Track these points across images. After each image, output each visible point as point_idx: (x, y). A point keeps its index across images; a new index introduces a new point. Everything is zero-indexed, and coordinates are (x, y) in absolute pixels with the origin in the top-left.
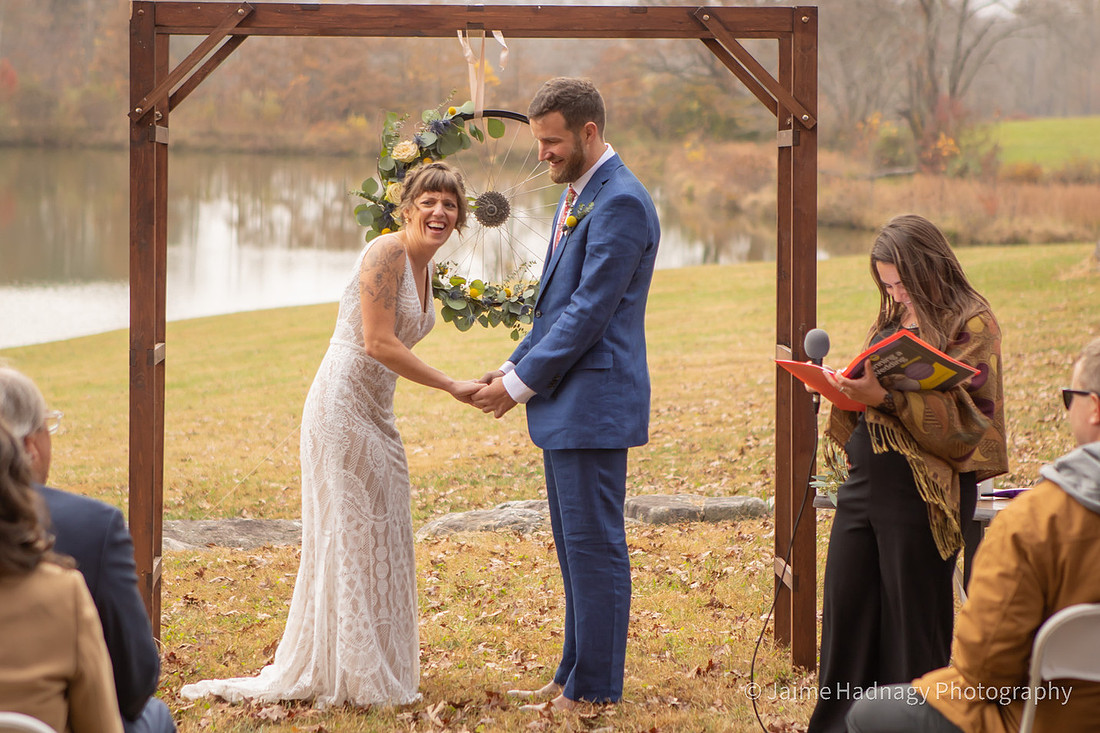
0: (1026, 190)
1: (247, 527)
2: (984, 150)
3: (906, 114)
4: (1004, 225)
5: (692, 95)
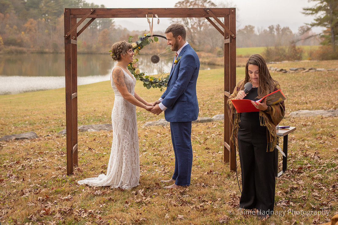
1: (108, 126)
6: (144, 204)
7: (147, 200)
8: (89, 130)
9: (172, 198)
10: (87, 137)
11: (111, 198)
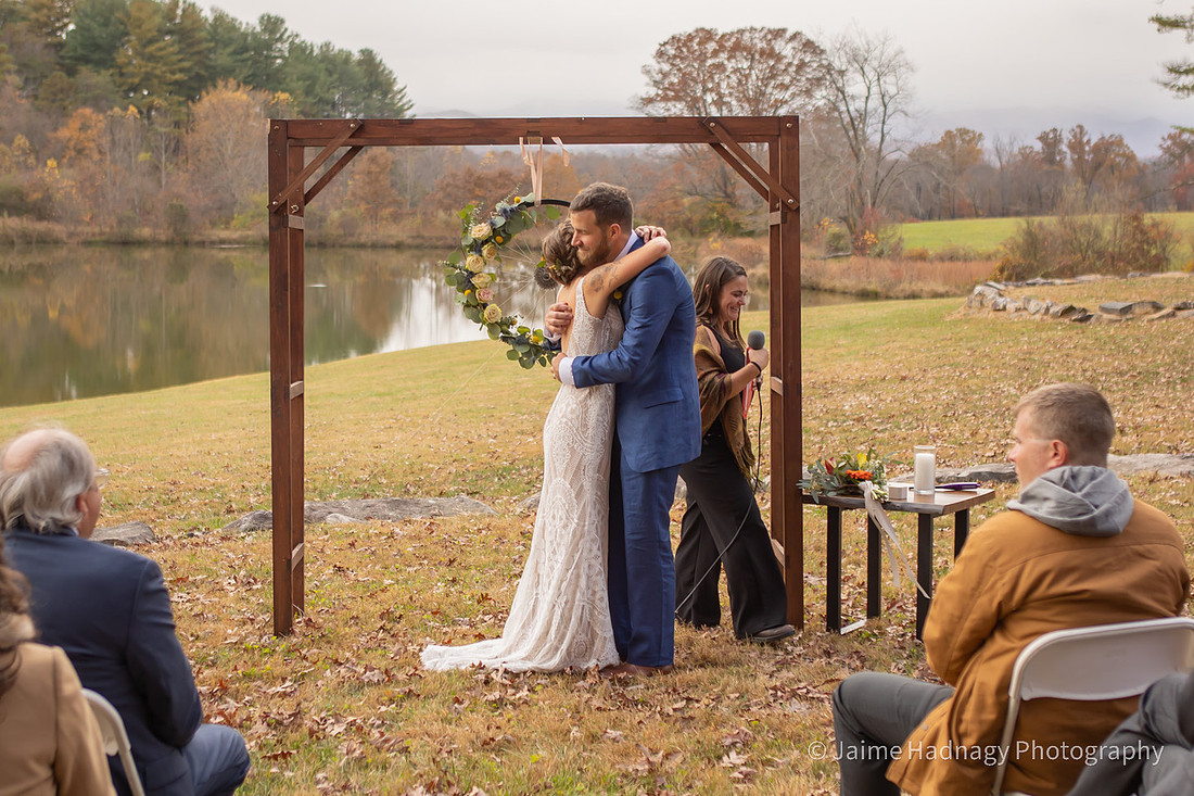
0: (919, 264)
1: (395, 504)
2: (892, 241)
3: (844, 219)
4: (906, 286)
5: (713, 209)
6: (510, 707)
7: (518, 696)
8: (329, 518)
9: (595, 691)
10: (326, 537)
11: (410, 691)
